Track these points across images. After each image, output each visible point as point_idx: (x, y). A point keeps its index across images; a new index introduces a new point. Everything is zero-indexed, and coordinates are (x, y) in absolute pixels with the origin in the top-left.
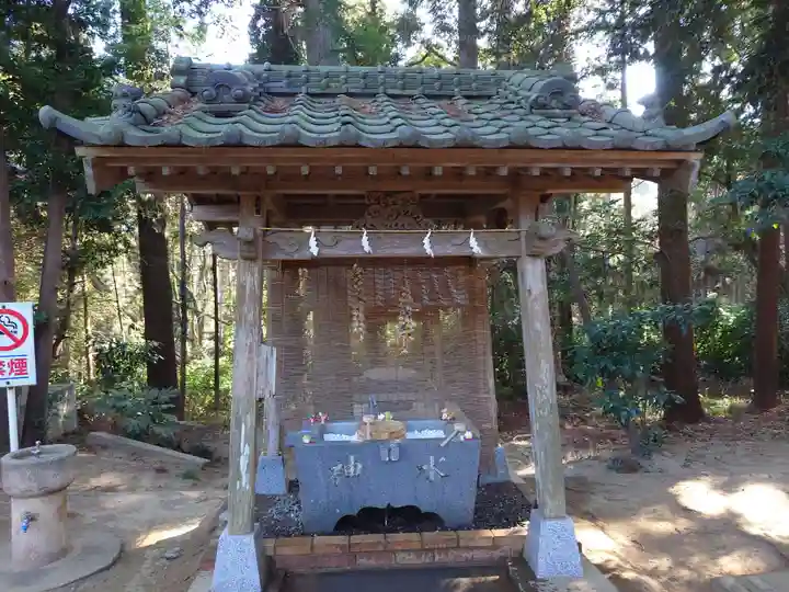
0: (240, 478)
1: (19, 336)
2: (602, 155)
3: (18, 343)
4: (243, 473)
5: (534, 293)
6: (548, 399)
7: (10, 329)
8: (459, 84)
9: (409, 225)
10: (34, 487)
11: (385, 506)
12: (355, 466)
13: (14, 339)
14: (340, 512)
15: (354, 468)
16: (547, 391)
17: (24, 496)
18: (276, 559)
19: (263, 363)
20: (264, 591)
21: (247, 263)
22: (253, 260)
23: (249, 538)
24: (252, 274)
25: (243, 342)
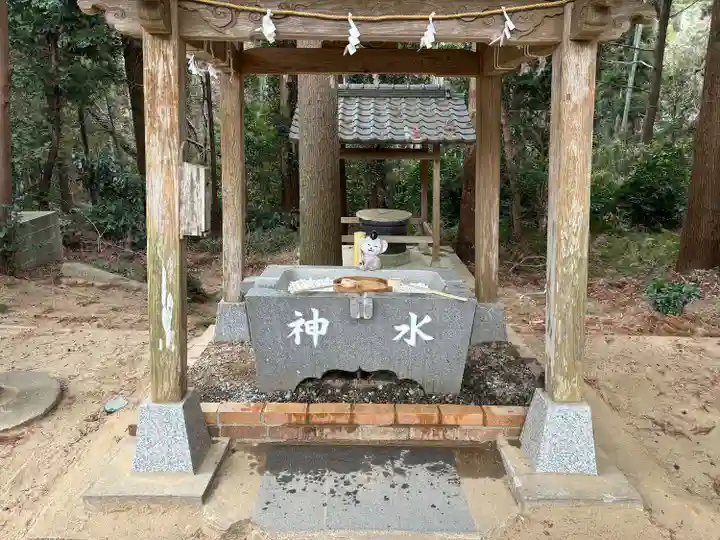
4: (167, 327)
5: (573, 99)
6: (576, 253)
11: (355, 369)
12: (319, 322)
14: (301, 374)
18: (220, 425)
19: (186, 191)
20: (196, 468)
21: (157, 41)
22: (164, 36)
23: (177, 409)
24: (166, 58)
25: (159, 158)
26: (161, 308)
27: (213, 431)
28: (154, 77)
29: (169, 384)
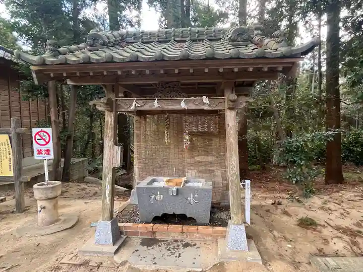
0: (106, 198)
1: (47, 140)
2: (252, 61)
3: (47, 143)
4: (107, 196)
5: (230, 125)
6: (235, 173)
7: (44, 138)
8: (207, 34)
9: (176, 96)
10: (44, 196)
11: (172, 213)
12: (160, 197)
13: (45, 141)
14: (154, 215)
15: (159, 197)
16: (235, 169)
17: (41, 200)
18: (124, 231)
19: (115, 153)
20: (114, 244)
21: (109, 113)
22: (111, 111)
23: (109, 223)
24: (111, 117)
25: (108, 145)
26: (106, 189)
27: (121, 233)
28: (107, 122)
29: (107, 215)
